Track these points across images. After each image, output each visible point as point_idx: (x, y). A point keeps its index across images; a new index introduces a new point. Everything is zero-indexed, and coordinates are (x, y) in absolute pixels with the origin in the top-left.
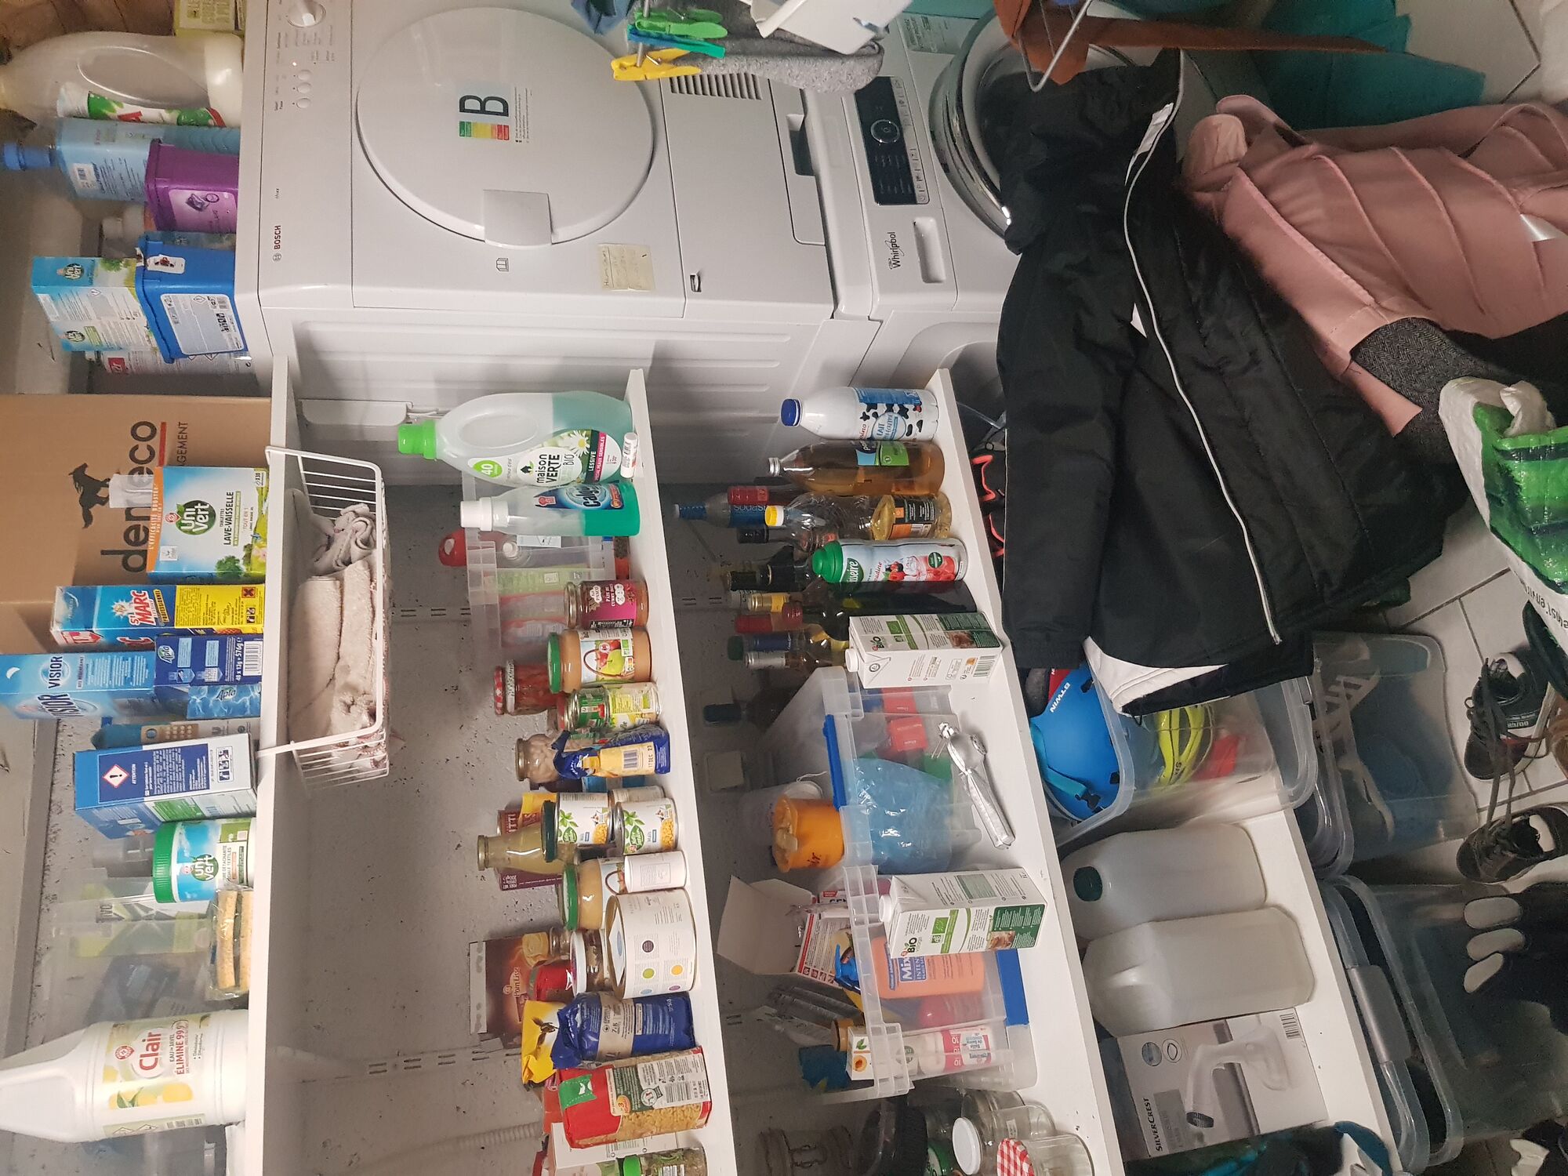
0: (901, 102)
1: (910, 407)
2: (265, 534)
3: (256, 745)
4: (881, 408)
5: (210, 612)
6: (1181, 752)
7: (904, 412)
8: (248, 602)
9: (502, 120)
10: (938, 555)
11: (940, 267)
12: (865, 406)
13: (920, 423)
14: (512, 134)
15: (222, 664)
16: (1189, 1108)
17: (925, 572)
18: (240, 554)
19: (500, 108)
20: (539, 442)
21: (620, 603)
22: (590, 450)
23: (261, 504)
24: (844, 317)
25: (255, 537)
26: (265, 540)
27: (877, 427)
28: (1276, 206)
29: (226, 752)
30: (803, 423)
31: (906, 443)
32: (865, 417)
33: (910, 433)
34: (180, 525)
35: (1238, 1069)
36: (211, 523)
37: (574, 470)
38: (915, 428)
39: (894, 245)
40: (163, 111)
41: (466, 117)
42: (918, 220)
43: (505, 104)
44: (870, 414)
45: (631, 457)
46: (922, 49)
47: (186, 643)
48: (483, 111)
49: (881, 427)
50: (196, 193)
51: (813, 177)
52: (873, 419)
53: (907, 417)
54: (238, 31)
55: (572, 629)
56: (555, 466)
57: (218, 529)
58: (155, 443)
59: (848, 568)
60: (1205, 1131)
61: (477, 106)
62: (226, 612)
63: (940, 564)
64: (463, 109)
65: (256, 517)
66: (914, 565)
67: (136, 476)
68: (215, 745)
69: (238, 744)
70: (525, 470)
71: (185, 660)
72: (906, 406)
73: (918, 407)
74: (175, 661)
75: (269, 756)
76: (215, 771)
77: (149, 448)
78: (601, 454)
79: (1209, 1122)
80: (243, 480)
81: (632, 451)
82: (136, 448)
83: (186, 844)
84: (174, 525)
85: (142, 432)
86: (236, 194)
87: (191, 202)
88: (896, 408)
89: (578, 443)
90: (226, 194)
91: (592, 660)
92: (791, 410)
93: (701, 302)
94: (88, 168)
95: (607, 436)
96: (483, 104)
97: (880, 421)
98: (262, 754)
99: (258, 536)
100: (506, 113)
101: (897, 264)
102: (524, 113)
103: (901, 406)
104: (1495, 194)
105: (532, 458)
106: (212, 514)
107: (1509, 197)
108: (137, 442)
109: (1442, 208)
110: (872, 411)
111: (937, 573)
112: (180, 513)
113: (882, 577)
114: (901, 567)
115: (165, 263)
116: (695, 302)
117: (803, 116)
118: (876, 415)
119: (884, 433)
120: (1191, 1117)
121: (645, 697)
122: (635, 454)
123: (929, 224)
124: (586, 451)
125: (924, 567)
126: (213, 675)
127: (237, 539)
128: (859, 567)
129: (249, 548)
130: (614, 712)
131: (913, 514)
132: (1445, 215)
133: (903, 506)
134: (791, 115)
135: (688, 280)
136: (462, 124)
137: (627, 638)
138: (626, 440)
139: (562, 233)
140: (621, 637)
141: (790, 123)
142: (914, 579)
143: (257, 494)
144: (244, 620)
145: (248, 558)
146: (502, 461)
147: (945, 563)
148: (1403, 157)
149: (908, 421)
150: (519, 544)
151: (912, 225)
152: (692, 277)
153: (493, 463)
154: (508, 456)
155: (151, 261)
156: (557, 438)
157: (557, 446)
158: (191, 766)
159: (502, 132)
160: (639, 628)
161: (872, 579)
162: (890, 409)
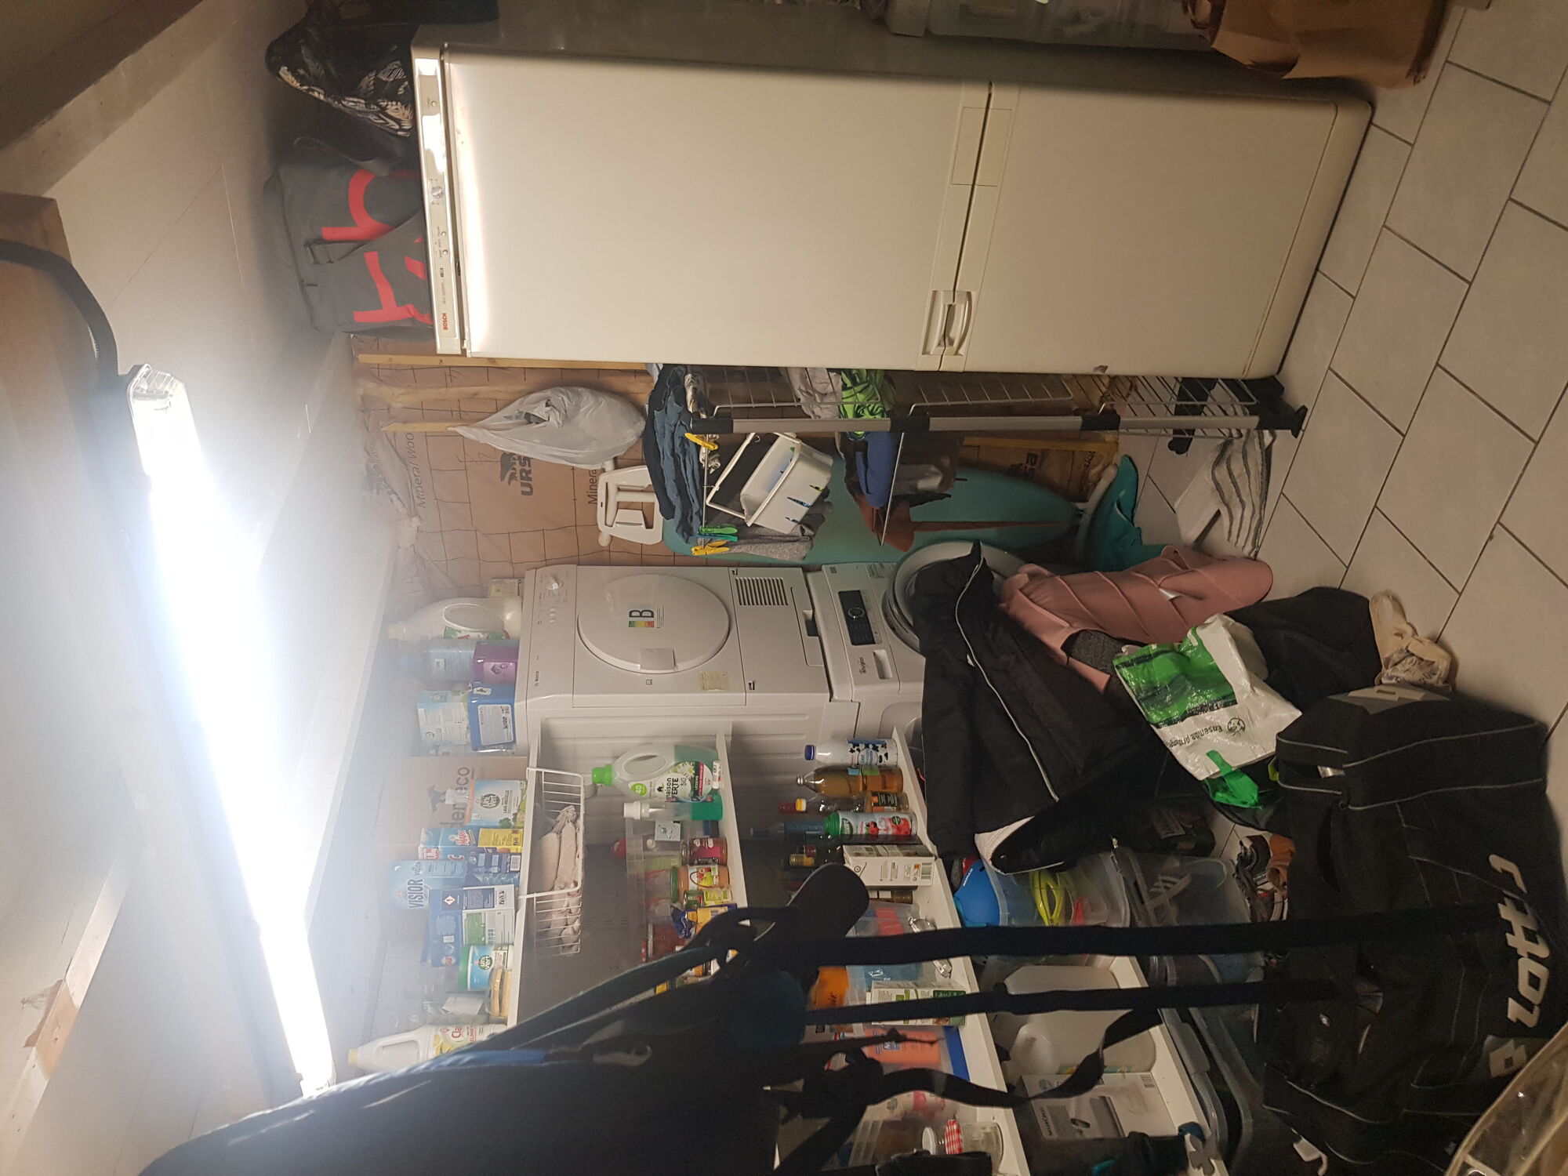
0: (867, 601)
1: (880, 746)
2: (525, 808)
3: (517, 895)
4: (862, 747)
5: (496, 839)
6: (1052, 913)
7: (876, 749)
8: (514, 836)
9: (650, 619)
10: (897, 817)
11: (890, 672)
12: (851, 745)
13: (886, 755)
14: (656, 624)
15: (499, 866)
16: (1072, 1115)
17: (891, 828)
18: (511, 817)
19: (650, 614)
20: (667, 771)
21: (711, 847)
22: (695, 775)
23: (522, 795)
24: (837, 701)
25: (519, 810)
26: (524, 812)
27: (860, 758)
28: (1031, 600)
29: (503, 892)
30: (816, 757)
31: (880, 767)
32: (852, 751)
33: (881, 761)
34: (482, 804)
35: (1108, 1101)
36: (497, 804)
37: (685, 790)
38: (884, 758)
39: (863, 663)
40: (480, 634)
41: (632, 619)
42: (876, 651)
43: (652, 613)
44: (855, 749)
45: (717, 774)
46: (879, 577)
47: (482, 856)
48: (641, 616)
49: (863, 756)
50: (497, 664)
51: (817, 638)
52: (857, 752)
53: (878, 751)
54: (520, 594)
55: (684, 864)
56: (676, 786)
57: (501, 806)
58: (469, 775)
59: (843, 823)
60: (1083, 1129)
61: (638, 614)
62: (504, 840)
63: (899, 822)
64: (631, 616)
65: (520, 801)
66: (883, 823)
67: (459, 791)
68: (498, 888)
69: (510, 889)
70: (660, 789)
71: (481, 863)
72: (877, 745)
73: (884, 746)
74: (477, 864)
75: (524, 897)
76: (498, 900)
77: (466, 779)
78: (701, 778)
79: (1087, 1125)
80: (515, 787)
81: (718, 770)
82: (460, 778)
83: (477, 951)
84: (479, 804)
85: (464, 772)
86: (516, 664)
87: (493, 669)
88: (871, 746)
89: (688, 769)
90: (511, 664)
91: (695, 878)
92: (810, 751)
93: (754, 694)
94: (442, 661)
95: (705, 766)
96: (641, 613)
97: (862, 753)
98: (520, 897)
99: (521, 809)
100: (652, 616)
101: (864, 672)
102: (661, 615)
103: (874, 745)
104: (1147, 583)
105: (662, 781)
106: (498, 800)
107: (1152, 582)
108: (459, 776)
109: (1119, 592)
110: (856, 748)
111: (898, 829)
112: (483, 799)
113: (864, 831)
114: (875, 824)
115: (481, 690)
116: (751, 695)
117: (811, 611)
118: (858, 750)
119: (865, 761)
120: (1074, 1121)
121: (725, 893)
122: (720, 772)
123: (882, 653)
124: (693, 776)
125: (889, 825)
126: (496, 870)
127: (510, 810)
128: (849, 823)
129: (515, 815)
130: (707, 900)
131: (883, 800)
132: (1121, 594)
133: (877, 795)
134: (805, 611)
135: (747, 686)
136: (630, 622)
137: (715, 869)
138: (714, 763)
139: (680, 666)
140: (711, 867)
141: (805, 615)
142: (885, 833)
143: (520, 792)
144: (512, 843)
145: (515, 819)
146: (646, 783)
147: (902, 822)
148: (1101, 575)
149: (879, 754)
150: (656, 839)
151: (873, 655)
152: (750, 684)
153: (642, 785)
154: (649, 781)
155: (475, 689)
156: (677, 767)
157: (676, 772)
158: (486, 898)
159: (651, 624)
160: (723, 864)
161: (859, 832)
162: (867, 746)
